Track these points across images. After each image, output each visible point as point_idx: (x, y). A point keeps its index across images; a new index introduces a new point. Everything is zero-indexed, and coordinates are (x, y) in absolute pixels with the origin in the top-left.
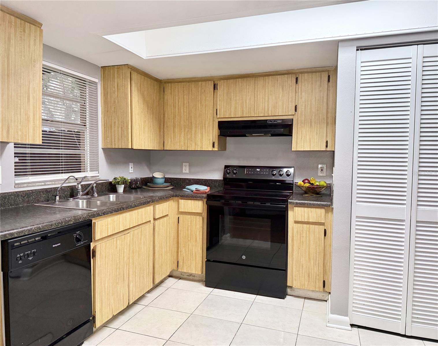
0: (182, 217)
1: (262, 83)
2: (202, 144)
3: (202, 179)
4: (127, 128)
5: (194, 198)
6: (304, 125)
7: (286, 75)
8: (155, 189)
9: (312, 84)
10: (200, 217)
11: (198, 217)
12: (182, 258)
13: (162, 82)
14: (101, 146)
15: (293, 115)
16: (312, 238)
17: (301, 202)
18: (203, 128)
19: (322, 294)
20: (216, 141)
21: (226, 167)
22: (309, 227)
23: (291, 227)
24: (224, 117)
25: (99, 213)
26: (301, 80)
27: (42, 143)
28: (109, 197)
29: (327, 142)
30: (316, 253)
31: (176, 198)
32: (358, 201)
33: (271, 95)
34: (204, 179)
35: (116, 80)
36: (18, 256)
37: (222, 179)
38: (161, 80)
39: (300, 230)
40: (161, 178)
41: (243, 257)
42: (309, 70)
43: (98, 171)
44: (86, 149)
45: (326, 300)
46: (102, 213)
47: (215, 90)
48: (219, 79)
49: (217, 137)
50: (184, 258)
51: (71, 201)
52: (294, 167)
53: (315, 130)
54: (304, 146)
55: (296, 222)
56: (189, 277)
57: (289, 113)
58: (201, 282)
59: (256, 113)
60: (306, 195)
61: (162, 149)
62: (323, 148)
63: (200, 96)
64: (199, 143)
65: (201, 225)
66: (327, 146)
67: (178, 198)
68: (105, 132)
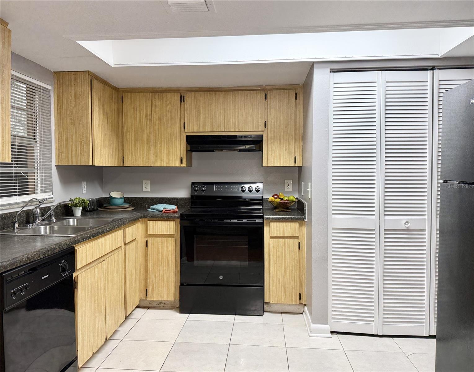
0: (150, 240)
1: (231, 97)
2: (169, 159)
3: (166, 198)
4: (88, 143)
5: (165, 219)
6: (274, 141)
7: (255, 91)
8: (114, 211)
9: (280, 101)
10: (173, 239)
11: (170, 239)
12: (152, 285)
13: (120, 91)
14: (54, 163)
15: (263, 131)
16: (287, 252)
17: (277, 217)
18: (169, 143)
19: (297, 307)
20: (184, 157)
21: (193, 184)
22: (285, 241)
23: (267, 243)
24: (193, 131)
25: (79, 239)
26: (270, 97)
27: (11, 161)
28: (69, 222)
29: (295, 158)
30: (292, 267)
31: (144, 219)
32: (333, 214)
33: (241, 110)
34: (168, 198)
35: (73, 88)
36: (13, 291)
37: (190, 197)
38: (118, 88)
39: (276, 245)
40: (120, 198)
41: (220, 278)
42: (277, 87)
43: (52, 191)
44: (36, 167)
45: (301, 312)
46: (82, 239)
47: (182, 102)
48: (186, 91)
49: (185, 152)
50: (153, 285)
51: (30, 227)
52: (262, 183)
53: (285, 146)
54: (274, 162)
55: (272, 237)
56: (159, 306)
57: (259, 129)
58: (174, 310)
59: (227, 127)
60: (277, 210)
61: (121, 166)
62: (292, 164)
63: (165, 109)
64: (165, 159)
65: (173, 247)
66: (295, 162)
67: (146, 219)
68: (59, 147)
